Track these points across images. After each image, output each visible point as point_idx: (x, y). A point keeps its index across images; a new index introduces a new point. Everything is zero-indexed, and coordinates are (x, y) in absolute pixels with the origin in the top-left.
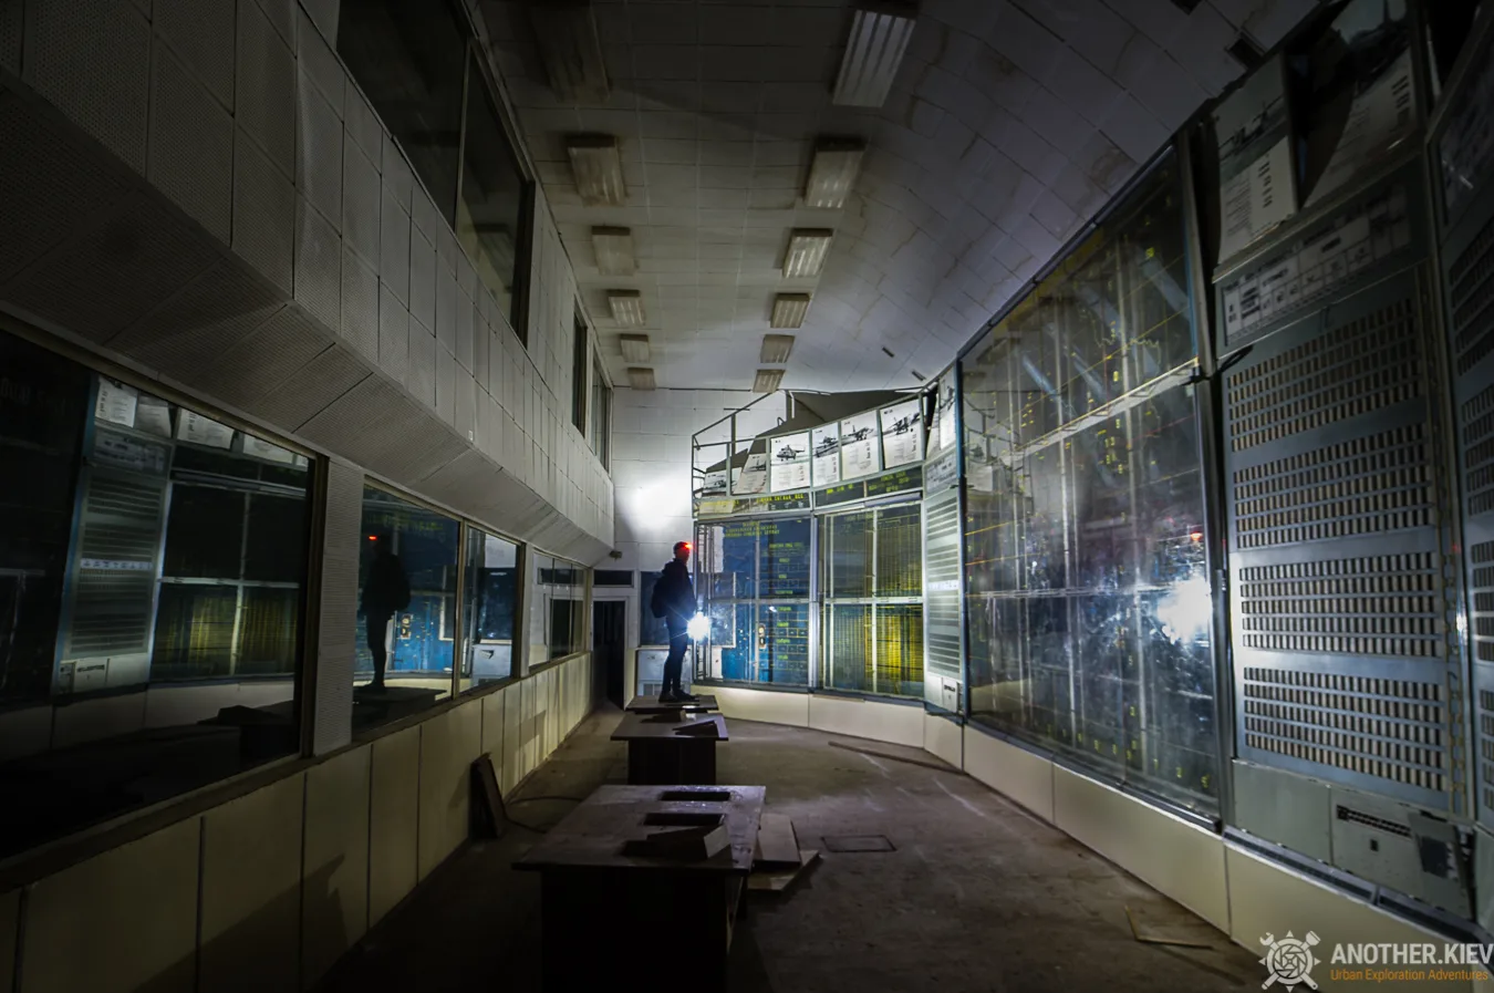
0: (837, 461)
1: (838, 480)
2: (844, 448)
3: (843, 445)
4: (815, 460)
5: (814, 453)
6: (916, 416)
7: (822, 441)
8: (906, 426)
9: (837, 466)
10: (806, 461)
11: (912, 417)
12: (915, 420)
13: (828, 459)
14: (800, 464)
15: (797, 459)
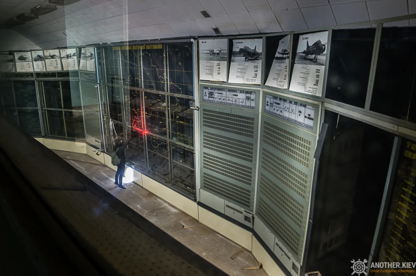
0: (44, 63)
1: (45, 70)
2: (46, 60)
3: (46, 59)
4: (34, 62)
5: (33, 59)
6: (74, 54)
7: (36, 56)
8: (71, 57)
9: (44, 65)
10: (31, 61)
11: (73, 54)
12: (74, 55)
13: (39, 63)
14: (28, 63)
15: (26, 61)
